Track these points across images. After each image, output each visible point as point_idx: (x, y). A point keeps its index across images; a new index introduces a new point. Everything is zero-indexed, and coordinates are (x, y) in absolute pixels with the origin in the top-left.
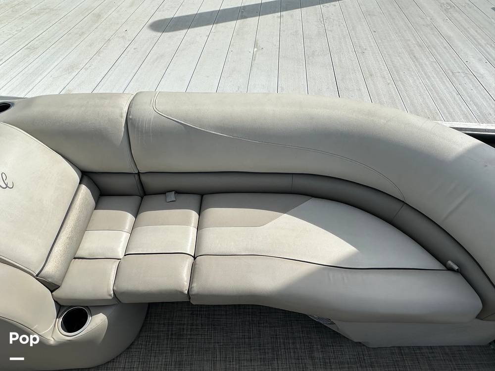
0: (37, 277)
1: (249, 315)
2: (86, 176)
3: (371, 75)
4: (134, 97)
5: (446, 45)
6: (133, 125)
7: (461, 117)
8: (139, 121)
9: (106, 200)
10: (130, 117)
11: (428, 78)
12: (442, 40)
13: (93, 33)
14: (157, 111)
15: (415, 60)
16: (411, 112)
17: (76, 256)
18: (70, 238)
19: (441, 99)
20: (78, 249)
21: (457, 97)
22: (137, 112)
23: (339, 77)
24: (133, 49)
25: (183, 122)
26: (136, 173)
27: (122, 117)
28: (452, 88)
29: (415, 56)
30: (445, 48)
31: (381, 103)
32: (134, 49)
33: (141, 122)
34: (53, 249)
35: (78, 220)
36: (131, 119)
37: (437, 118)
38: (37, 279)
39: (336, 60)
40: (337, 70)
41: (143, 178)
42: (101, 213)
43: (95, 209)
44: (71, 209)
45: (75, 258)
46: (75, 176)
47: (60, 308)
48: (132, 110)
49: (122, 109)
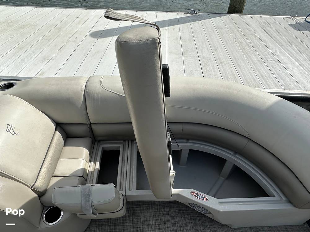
0: (32, 188)
1: (158, 210)
2: (59, 126)
3: (221, 63)
4: (89, 79)
5: (263, 45)
6: (89, 95)
7: (274, 86)
8: (92, 93)
9: (71, 140)
10: (87, 91)
11: (254, 64)
12: (261, 43)
13: (56, 39)
14: (103, 87)
15: (246, 54)
16: (245, 84)
17: (54, 175)
18: (50, 164)
19: (262, 76)
20: (55, 170)
21: (271, 75)
22: (91, 88)
23: (203, 64)
24: (80, 48)
25: (118, 94)
26: (89, 124)
27: (82, 90)
28: (268, 70)
29: (246, 52)
30: (263, 47)
31: (228, 79)
32: (82, 48)
33: (93, 94)
34: (41, 171)
35: (55, 152)
36: (88, 92)
37: (260, 86)
38: (32, 189)
39: (200, 54)
40: (202, 60)
41: (93, 127)
42: (67, 148)
43: (64, 146)
44: (50, 146)
45: (53, 176)
46: (53, 126)
47: (44, 207)
48: (88, 87)
49: (82, 86)
